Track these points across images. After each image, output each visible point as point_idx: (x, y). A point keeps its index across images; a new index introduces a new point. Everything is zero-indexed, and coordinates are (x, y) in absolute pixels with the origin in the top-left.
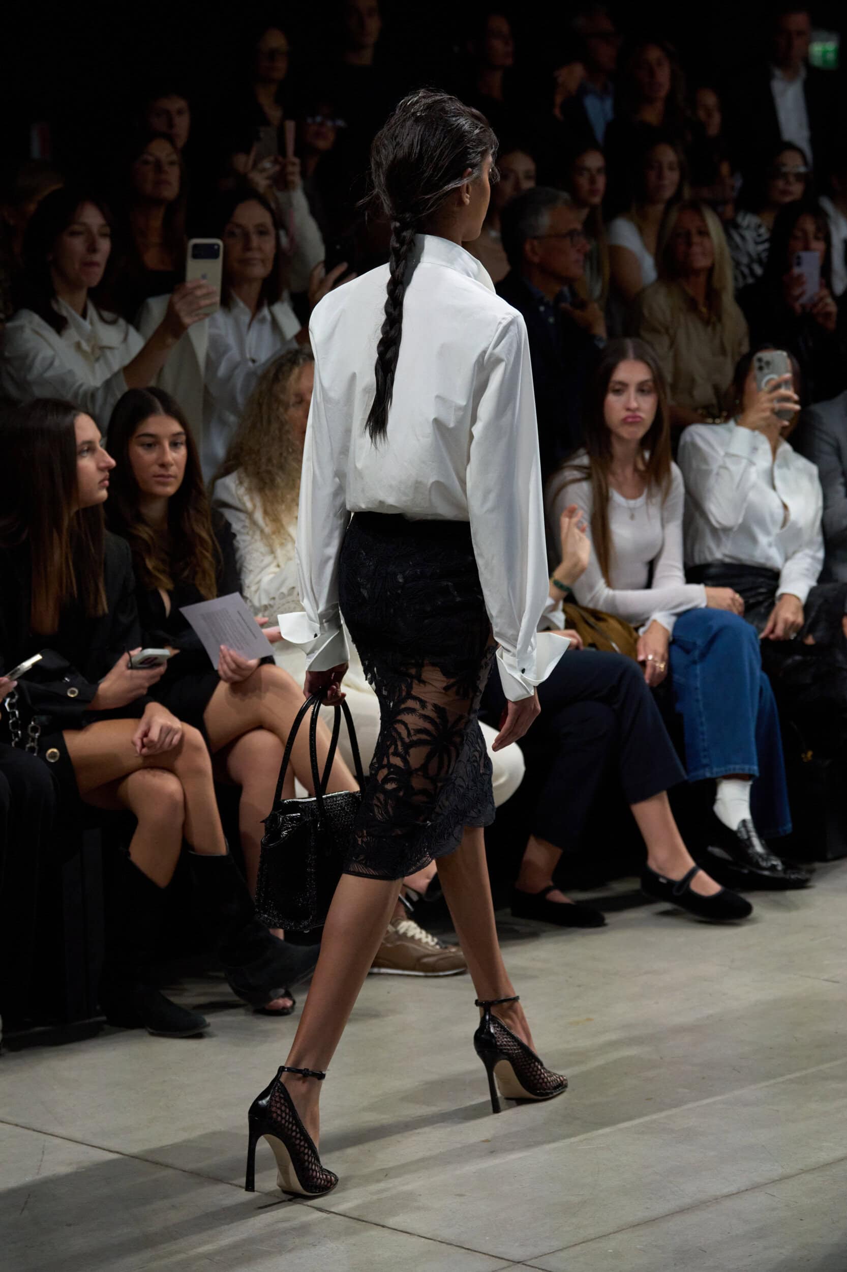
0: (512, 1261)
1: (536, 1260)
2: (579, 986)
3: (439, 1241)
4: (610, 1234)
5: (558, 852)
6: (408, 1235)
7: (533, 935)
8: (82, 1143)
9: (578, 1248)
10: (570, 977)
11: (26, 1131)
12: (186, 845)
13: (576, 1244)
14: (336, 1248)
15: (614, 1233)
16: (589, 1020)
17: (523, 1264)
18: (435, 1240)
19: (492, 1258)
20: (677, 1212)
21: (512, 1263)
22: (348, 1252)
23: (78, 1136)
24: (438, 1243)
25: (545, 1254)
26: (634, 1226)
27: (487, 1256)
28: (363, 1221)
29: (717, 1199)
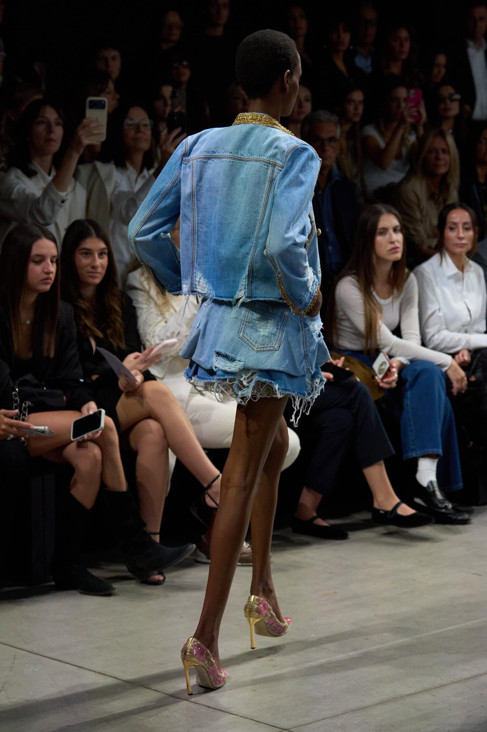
0: (282, 729)
1: (296, 728)
2: (331, 573)
3: (240, 716)
4: (339, 715)
5: (320, 496)
6: (223, 712)
7: (306, 544)
8: (37, 654)
9: (320, 722)
10: (326, 568)
11: (5, 646)
12: (103, 485)
13: (319, 720)
14: (181, 718)
15: (342, 714)
16: (335, 593)
17: (288, 731)
18: (238, 716)
19: (270, 727)
20: (379, 704)
21: (281, 730)
22: (187, 721)
23: (35, 650)
24: (240, 717)
25: (301, 725)
26: (354, 711)
27: (268, 726)
28: (197, 703)
29: (402, 697)
